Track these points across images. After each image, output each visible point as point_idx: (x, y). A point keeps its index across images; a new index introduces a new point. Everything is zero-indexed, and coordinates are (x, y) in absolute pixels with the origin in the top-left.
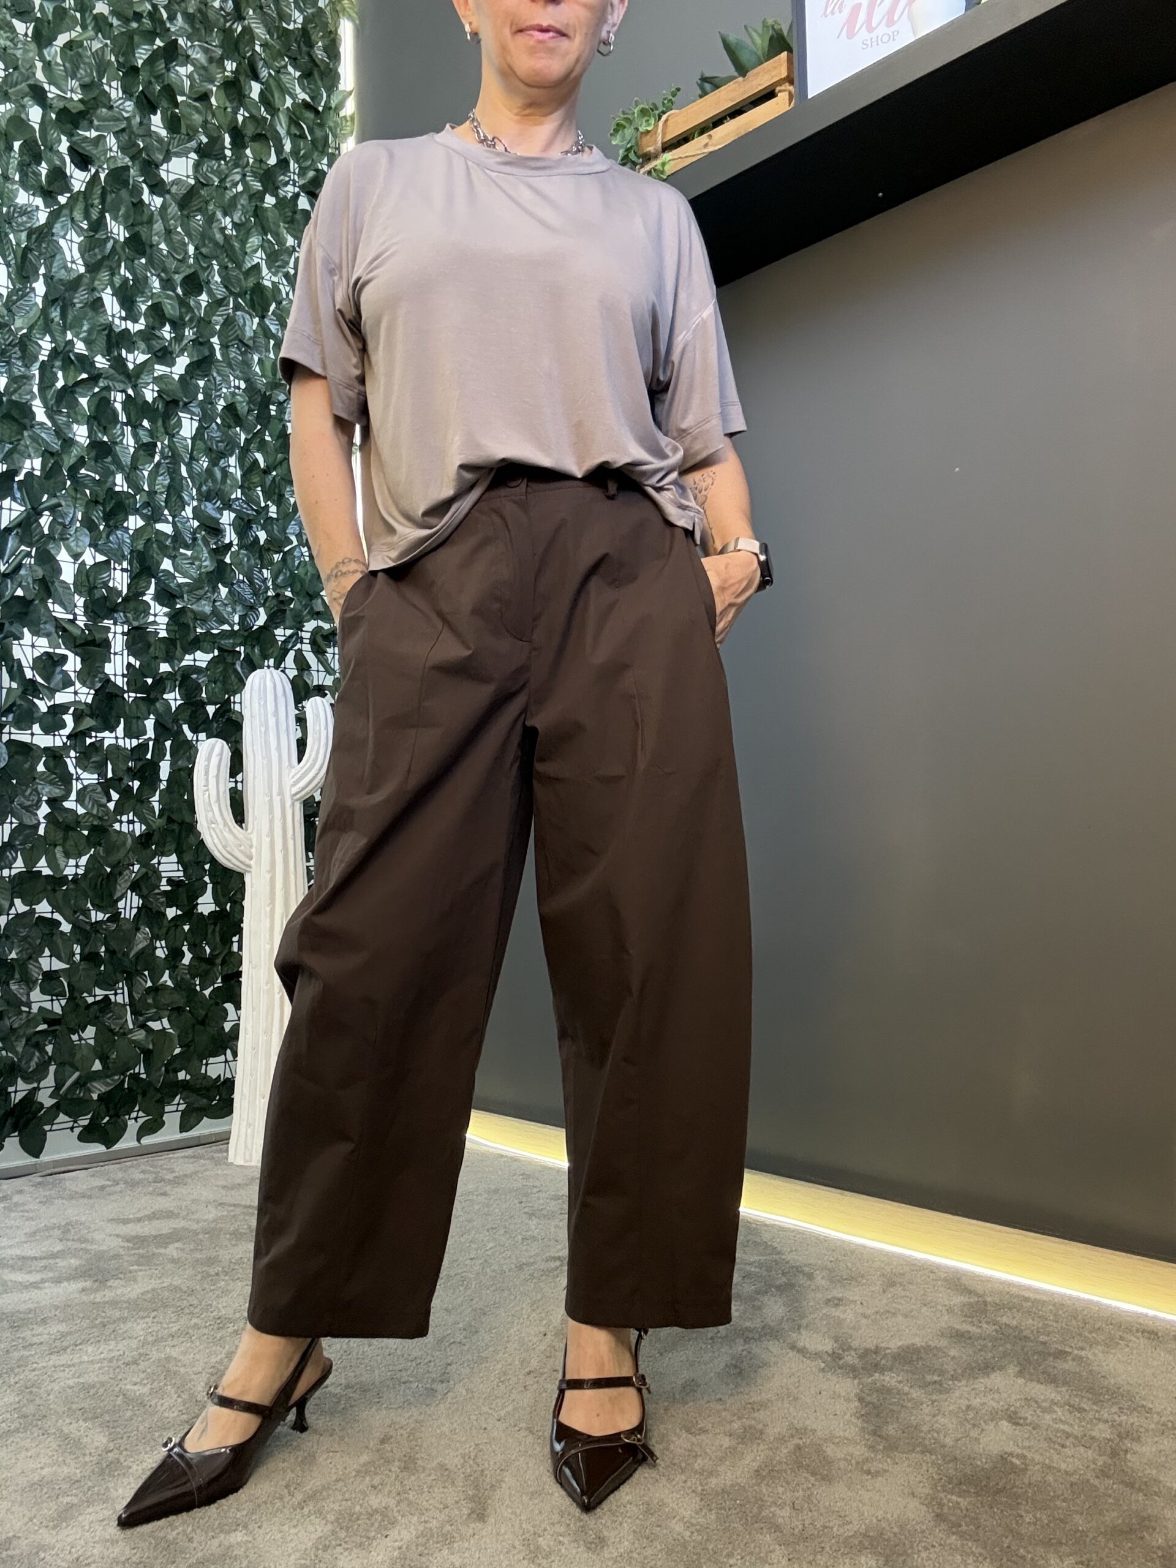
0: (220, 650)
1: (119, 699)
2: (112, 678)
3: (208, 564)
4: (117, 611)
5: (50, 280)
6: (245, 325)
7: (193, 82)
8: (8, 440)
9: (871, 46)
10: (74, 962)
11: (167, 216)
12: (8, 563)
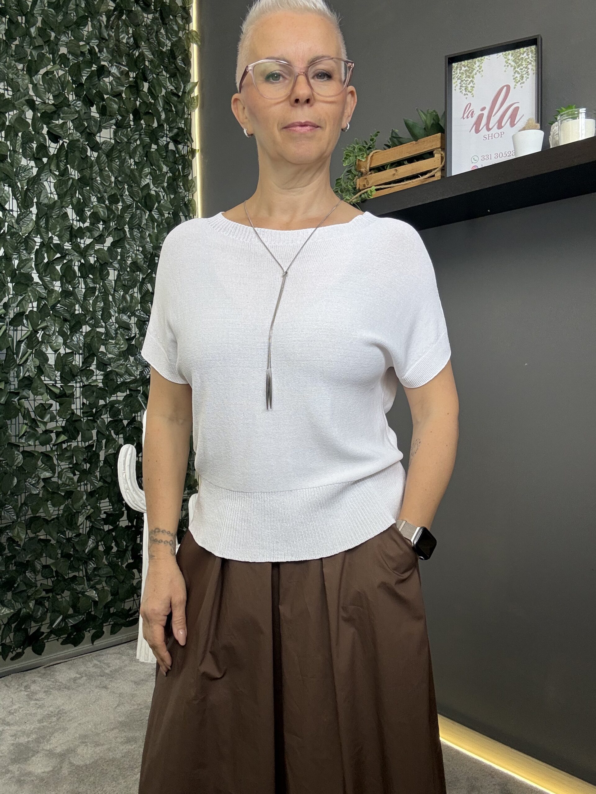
0: (130, 390)
1: (79, 422)
2: (75, 411)
3: (124, 347)
4: (77, 376)
5: (39, 205)
6: (141, 217)
7: (113, 86)
8: (20, 294)
9: (489, 139)
10: (58, 558)
11: (100, 162)
12: (21, 358)
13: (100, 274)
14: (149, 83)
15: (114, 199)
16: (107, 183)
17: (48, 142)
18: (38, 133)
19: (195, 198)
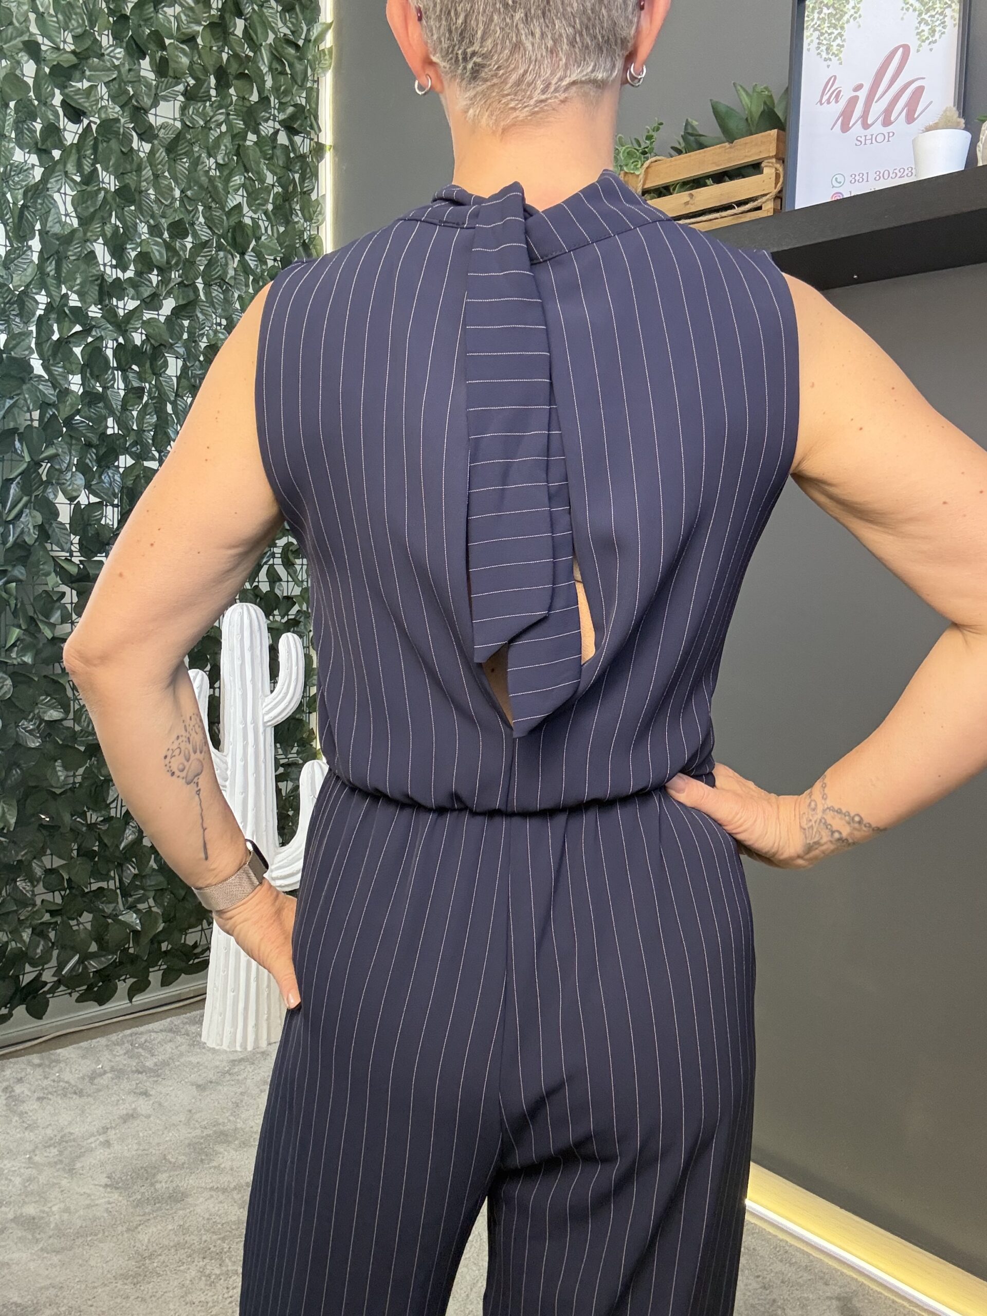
5: (45, 236)
6: (227, 264)
7: (180, 23)
8: (8, 396)
9: (865, 144)
10: (72, 858)
11: (155, 161)
12: (10, 511)
13: (151, 365)
14: (245, 20)
15: (179, 229)
16: (167, 201)
17: (63, 122)
18: (45, 104)
19: (322, 234)
